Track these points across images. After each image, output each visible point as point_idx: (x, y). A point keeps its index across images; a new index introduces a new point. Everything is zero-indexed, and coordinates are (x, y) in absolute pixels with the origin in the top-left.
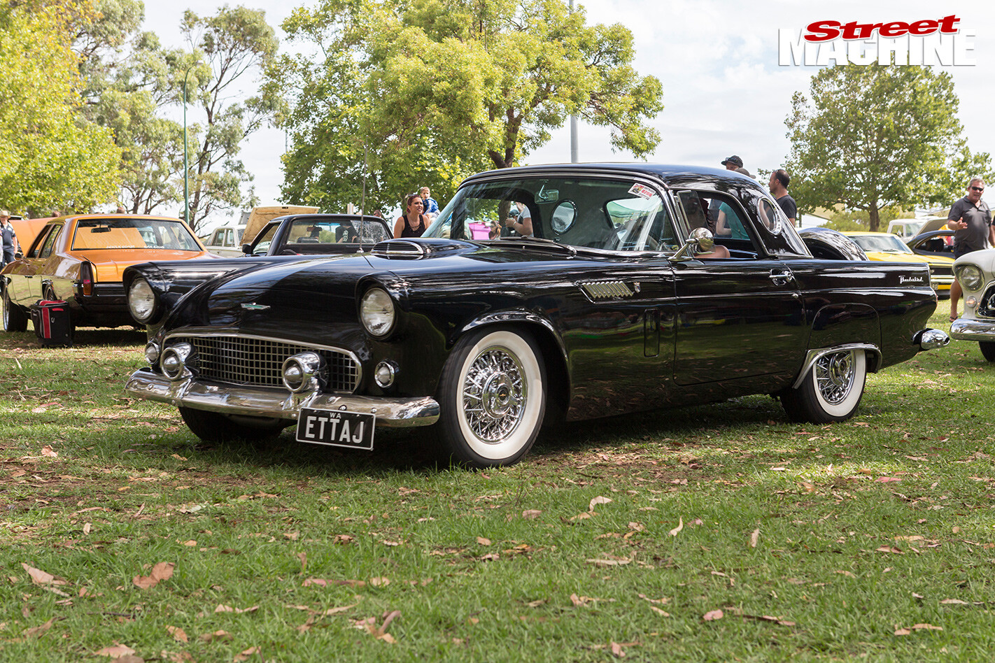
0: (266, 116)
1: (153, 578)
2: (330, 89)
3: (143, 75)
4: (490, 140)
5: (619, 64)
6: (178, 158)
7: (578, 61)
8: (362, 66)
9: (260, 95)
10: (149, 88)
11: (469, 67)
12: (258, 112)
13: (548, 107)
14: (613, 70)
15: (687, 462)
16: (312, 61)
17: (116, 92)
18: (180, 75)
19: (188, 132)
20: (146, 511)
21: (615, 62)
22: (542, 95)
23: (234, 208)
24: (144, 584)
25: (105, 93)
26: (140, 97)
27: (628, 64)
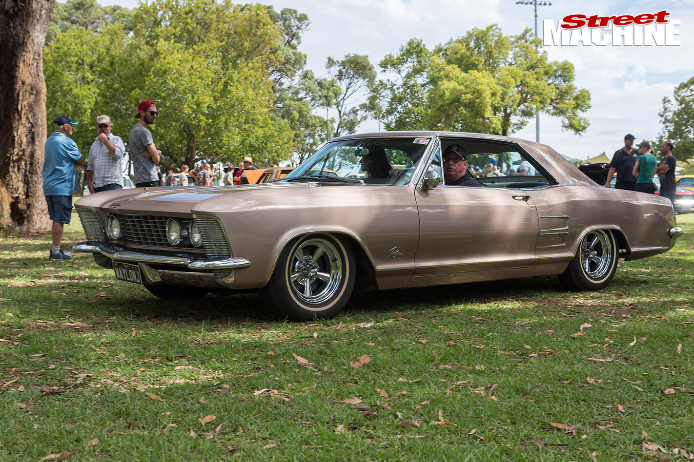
0: (370, 113)
1: (360, 362)
2: (405, 98)
3: (305, 92)
4: (494, 126)
5: (566, 82)
6: (324, 136)
7: (543, 82)
8: (423, 86)
9: (367, 102)
10: (308, 99)
11: (483, 87)
12: (366, 111)
13: (527, 107)
14: (564, 86)
15: (628, 305)
16: (395, 83)
17: (291, 101)
18: (325, 92)
19: (329, 122)
20: (343, 326)
21: (564, 81)
22: (524, 100)
23: (354, 165)
24: (356, 365)
25: (286, 102)
26: (304, 104)
27: (571, 83)
